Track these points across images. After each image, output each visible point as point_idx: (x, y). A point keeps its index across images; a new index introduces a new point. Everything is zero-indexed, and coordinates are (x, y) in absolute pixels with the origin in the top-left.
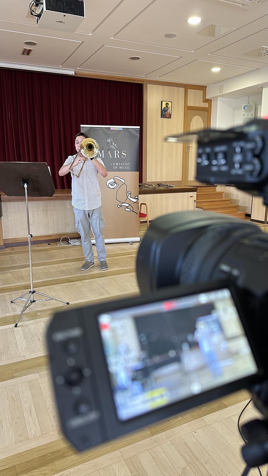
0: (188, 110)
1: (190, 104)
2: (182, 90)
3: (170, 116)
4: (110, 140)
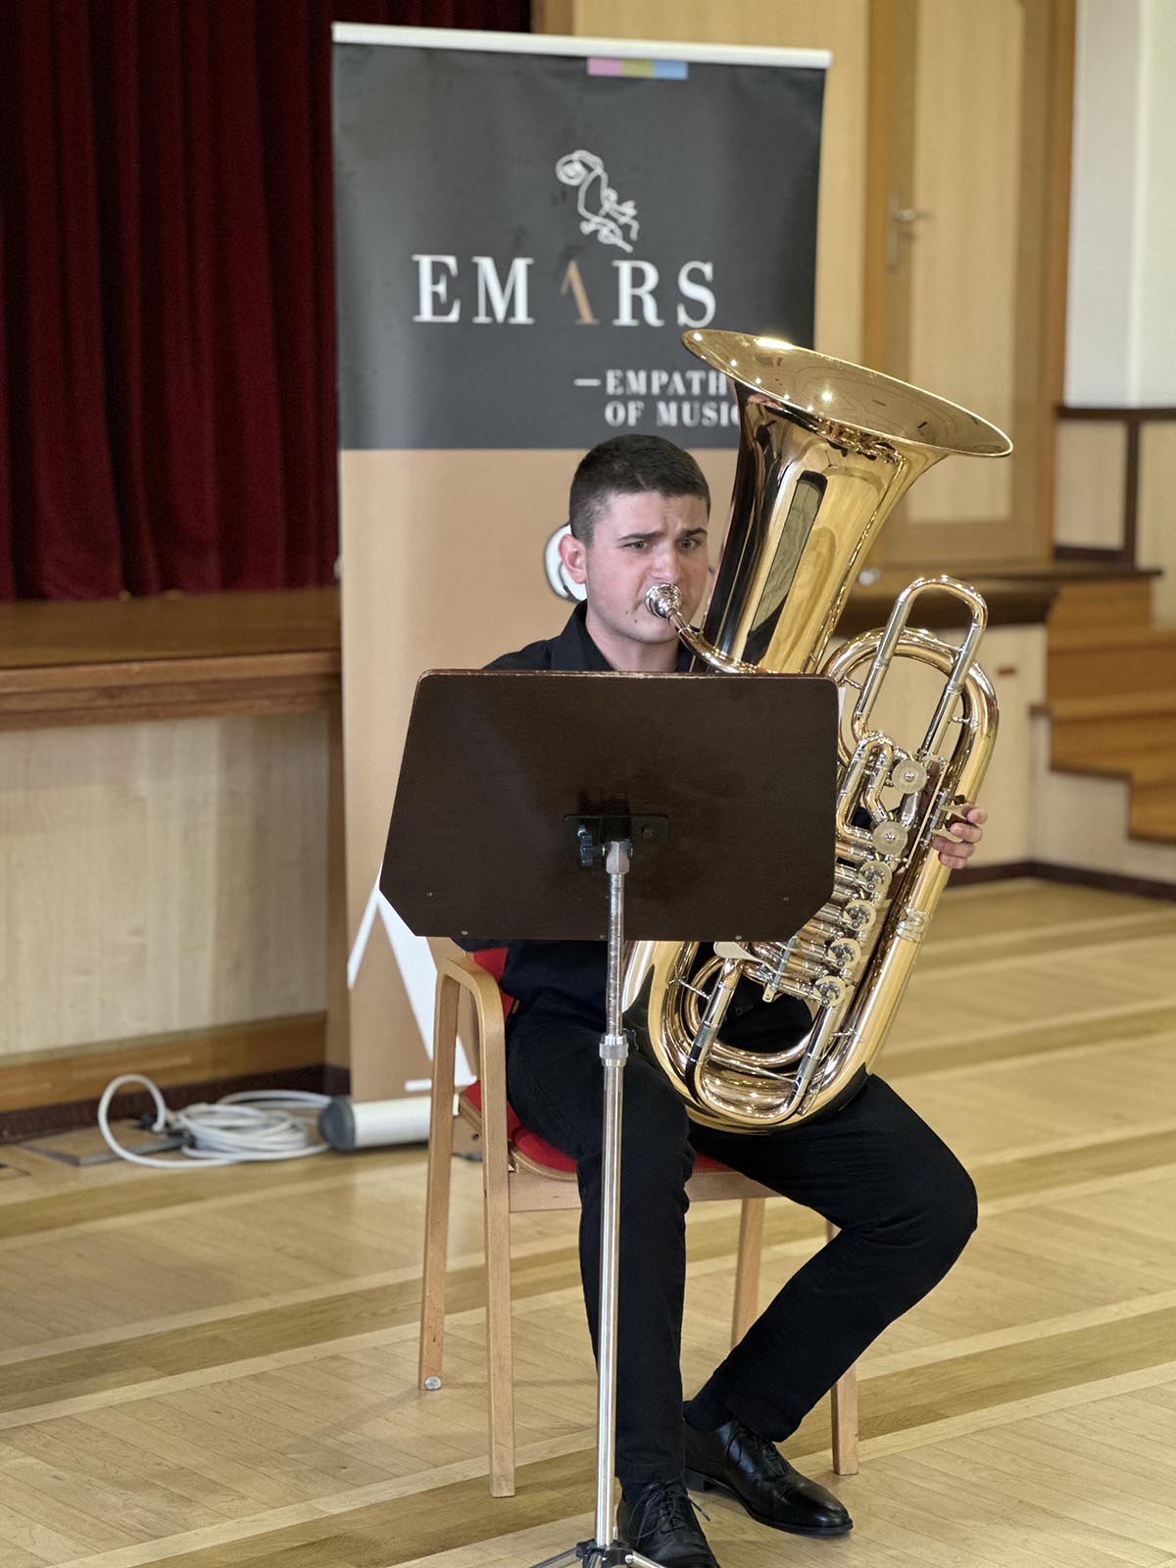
4: (578, 167)
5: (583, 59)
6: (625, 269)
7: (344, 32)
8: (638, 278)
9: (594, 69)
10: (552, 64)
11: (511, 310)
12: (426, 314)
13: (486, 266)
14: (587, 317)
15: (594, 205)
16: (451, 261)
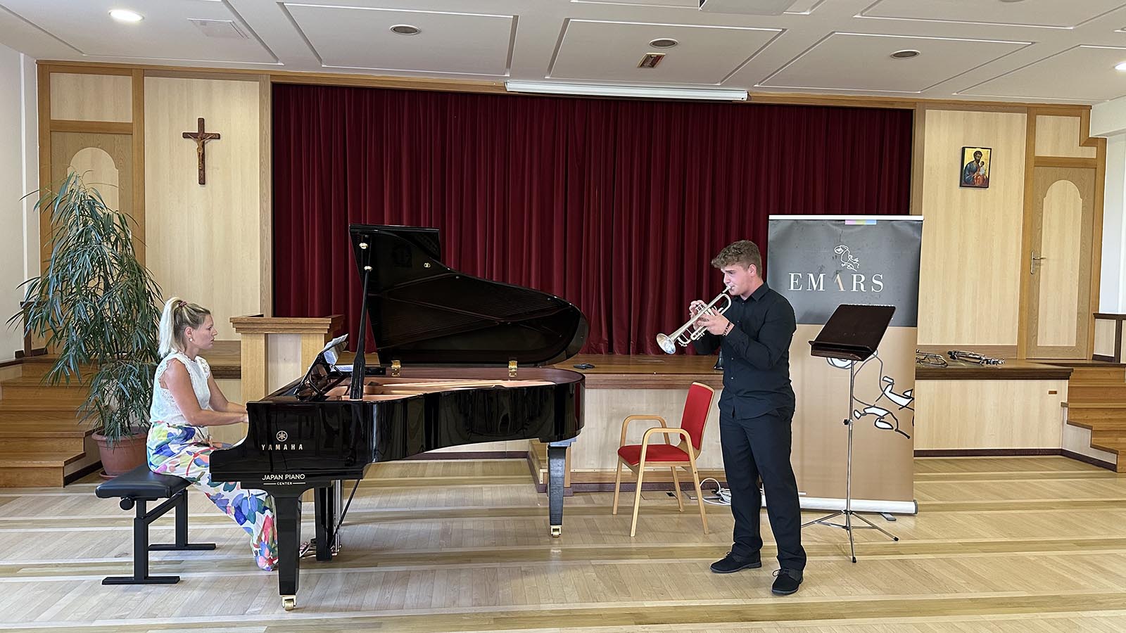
0: (1035, 166)
1: (1044, 149)
2: (1020, 119)
3: (985, 184)
4: (841, 249)
5: (844, 220)
6: (855, 276)
7: (771, 217)
8: (859, 279)
9: (847, 223)
10: (834, 222)
11: (818, 287)
12: (792, 288)
13: (811, 275)
14: (842, 290)
15: (846, 259)
16: (800, 274)
